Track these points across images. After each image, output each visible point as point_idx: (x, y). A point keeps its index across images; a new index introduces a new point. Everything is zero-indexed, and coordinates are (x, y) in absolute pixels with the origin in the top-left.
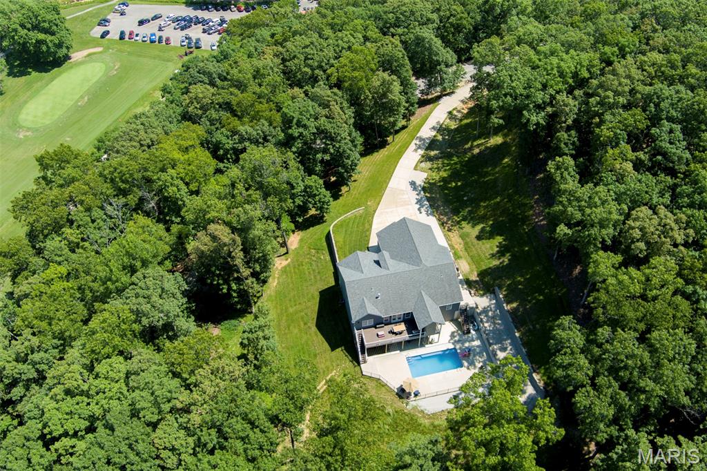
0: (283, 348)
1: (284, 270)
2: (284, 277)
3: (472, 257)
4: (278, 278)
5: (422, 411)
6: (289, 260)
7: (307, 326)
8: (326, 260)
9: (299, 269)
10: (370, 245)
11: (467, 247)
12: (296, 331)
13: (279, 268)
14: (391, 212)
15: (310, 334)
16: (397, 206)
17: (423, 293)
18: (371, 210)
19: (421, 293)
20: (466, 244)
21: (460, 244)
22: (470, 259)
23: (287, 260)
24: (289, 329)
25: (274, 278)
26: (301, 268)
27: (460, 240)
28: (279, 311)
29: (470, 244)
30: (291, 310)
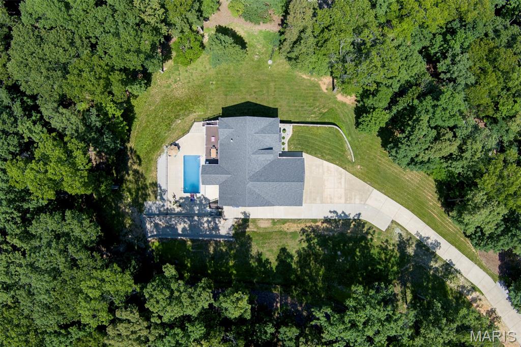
0: (241, 74)
1: (316, 86)
2: (308, 85)
3: (271, 233)
4: (310, 80)
5: (160, 155)
6: (326, 91)
7: (253, 93)
8: (309, 118)
9: (311, 96)
10: (303, 153)
11: (283, 233)
12: (252, 85)
13: (320, 82)
14: (340, 183)
15: (245, 94)
16: (345, 190)
17: (229, 176)
18: (349, 166)
19: (229, 174)
20: (286, 233)
21: (288, 229)
22: (270, 231)
23: (327, 89)
24: (255, 80)
25: (310, 77)
26: (312, 98)
27: (292, 230)
28: (275, 75)
29: (284, 236)
30: (272, 84)
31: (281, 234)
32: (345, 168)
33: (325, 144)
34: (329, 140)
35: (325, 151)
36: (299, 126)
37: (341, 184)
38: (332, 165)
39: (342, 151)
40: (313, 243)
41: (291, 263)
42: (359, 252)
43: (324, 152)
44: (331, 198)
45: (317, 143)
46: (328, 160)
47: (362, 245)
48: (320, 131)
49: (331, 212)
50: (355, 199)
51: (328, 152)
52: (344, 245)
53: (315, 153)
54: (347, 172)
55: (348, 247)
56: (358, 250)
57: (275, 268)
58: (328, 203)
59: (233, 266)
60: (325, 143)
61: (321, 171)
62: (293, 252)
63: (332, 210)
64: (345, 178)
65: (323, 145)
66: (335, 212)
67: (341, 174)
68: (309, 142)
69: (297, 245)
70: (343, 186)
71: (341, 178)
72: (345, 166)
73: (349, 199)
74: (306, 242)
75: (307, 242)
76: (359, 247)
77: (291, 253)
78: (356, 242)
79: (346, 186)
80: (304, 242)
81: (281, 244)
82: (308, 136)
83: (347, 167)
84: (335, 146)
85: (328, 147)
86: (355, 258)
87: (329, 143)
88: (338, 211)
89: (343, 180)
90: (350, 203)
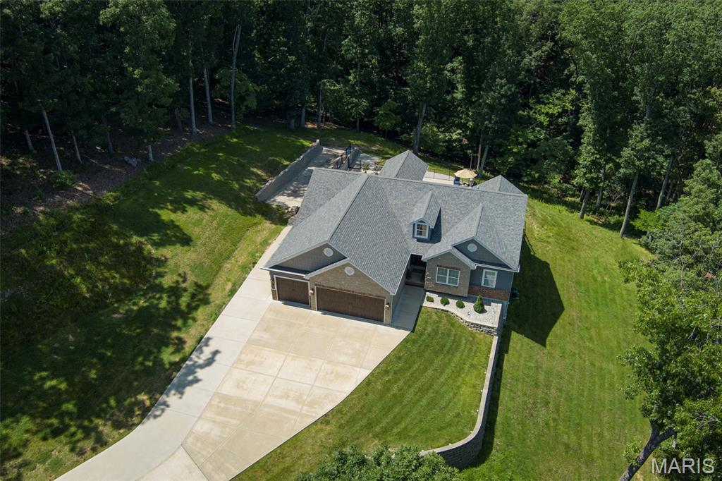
3: (235, 243)
10: (407, 333)
11: (222, 258)
14: (286, 396)
16: (257, 404)
31: (221, 255)
32: (325, 420)
33: (420, 389)
34: (432, 404)
35: (401, 383)
36: (490, 348)
37: (281, 397)
38: (347, 388)
39: (385, 431)
40: (161, 298)
41: (145, 238)
42: (53, 388)
43: (397, 380)
44: (251, 363)
45: (430, 372)
46: (368, 382)
47: (67, 401)
48: (466, 390)
49: (216, 353)
50: (214, 422)
51: (395, 390)
52: (102, 358)
53: (400, 358)
54: (311, 421)
55: (92, 366)
56: (63, 386)
57: (156, 213)
58: (241, 353)
59: (209, 176)
60: (423, 390)
61: (343, 358)
62: (167, 252)
63: (218, 357)
64: (293, 412)
65: (419, 384)
66: (210, 362)
67: (311, 405)
68: (437, 353)
69: (176, 266)
70: (270, 400)
71: (298, 400)
72: (333, 422)
73: (222, 405)
74: (174, 285)
75: (171, 287)
76: (66, 391)
77: (168, 247)
78: (88, 386)
79: (267, 410)
80: (177, 282)
81: (199, 243)
82: (456, 360)
83: (328, 428)
84: (407, 415)
85: (410, 395)
86: (45, 370)
87: (424, 402)
88: (207, 369)
89: (291, 405)
90: (209, 404)
